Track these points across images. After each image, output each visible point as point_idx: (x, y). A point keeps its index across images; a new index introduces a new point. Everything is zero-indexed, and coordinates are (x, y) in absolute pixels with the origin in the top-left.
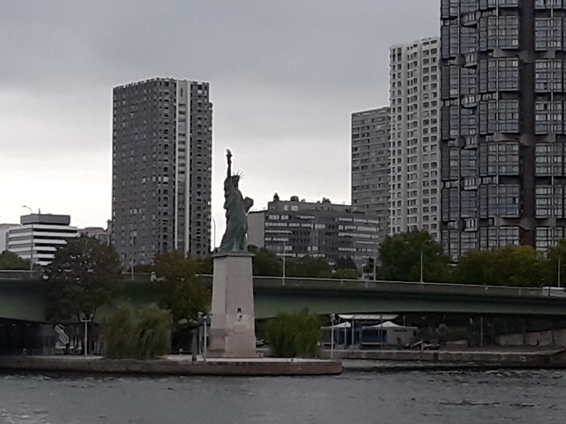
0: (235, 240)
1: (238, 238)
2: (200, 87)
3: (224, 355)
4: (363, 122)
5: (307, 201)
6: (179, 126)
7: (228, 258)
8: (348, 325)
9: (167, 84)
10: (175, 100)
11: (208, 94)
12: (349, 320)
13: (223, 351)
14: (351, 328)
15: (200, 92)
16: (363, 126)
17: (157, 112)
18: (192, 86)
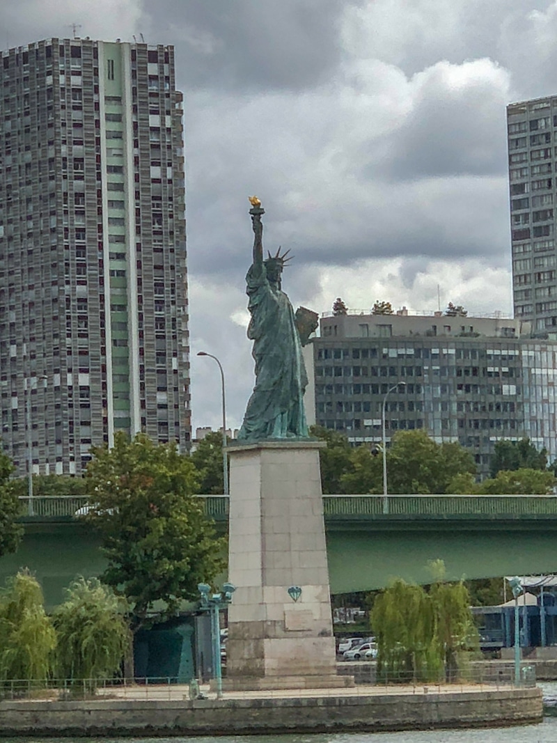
0: (278, 410)
1: (284, 405)
2: (153, 57)
3: (262, 682)
4: (534, 124)
5: (411, 313)
6: (108, 149)
7: (263, 453)
8: (531, 600)
9: (76, 52)
10: (96, 90)
11: (172, 71)
12: (533, 590)
13: (261, 673)
14: (537, 608)
15: (153, 69)
16: (534, 133)
17: (56, 117)
18: (133, 52)
